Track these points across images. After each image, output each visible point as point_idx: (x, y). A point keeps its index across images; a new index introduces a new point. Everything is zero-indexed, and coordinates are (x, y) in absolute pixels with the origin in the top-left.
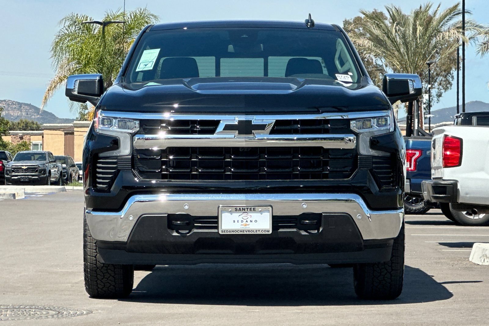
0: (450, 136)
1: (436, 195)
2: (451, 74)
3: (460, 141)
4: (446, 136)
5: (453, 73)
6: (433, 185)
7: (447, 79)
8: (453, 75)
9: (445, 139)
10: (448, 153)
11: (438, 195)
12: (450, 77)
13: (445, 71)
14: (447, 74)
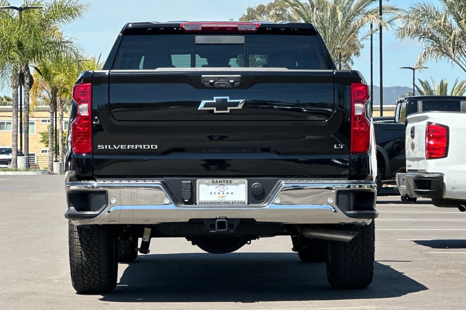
0: (434, 124)
1: (419, 190)
2: (350, 60)
3: (446, 129)
4: (429, 124)
5: (352, 59)
6: (415, 179)
7: (346, 65)
8: (353, 60)
9: (429, 127)
10: (432, 142)
11: (421, 190)
12: (349, 62)
13: (344, 56)
14: (347, 60)
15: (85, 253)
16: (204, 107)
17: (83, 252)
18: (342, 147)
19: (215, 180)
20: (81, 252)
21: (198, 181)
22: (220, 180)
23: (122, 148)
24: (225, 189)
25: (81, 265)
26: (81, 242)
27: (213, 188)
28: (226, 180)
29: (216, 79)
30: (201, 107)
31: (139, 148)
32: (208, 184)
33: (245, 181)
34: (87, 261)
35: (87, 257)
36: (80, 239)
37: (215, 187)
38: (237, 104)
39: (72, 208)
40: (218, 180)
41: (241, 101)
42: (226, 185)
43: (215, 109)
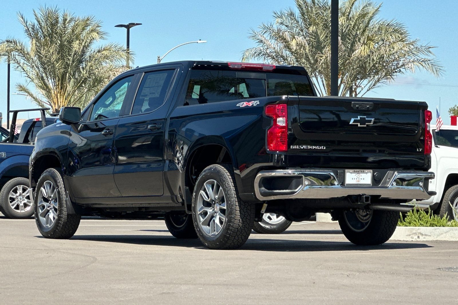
15: (242, 220)
16: (353, 122)
17: (241, 220)
18: (421, 151)
19: (355, 170)
20: (239, 220)
21: (346, 170)
22: (358, 170)
23: (305, 148)
24: (360, 176)
25: (237, 229)
26: (240, 213)
27: (354, 175)
28: (361, 170)
29: (360, 105)
30: (351, 123)
31: (315, 148)
32: (351, 173)
33: (371, 171)
34: (242, 226)
35: (243, 223)
36: (240, 211)
37: (355, 174)
38: (370, 121)
39: (263, 188)
40: (357, 170)
41: (373, 119)
42: (361, 173)
43: (359, 124)
